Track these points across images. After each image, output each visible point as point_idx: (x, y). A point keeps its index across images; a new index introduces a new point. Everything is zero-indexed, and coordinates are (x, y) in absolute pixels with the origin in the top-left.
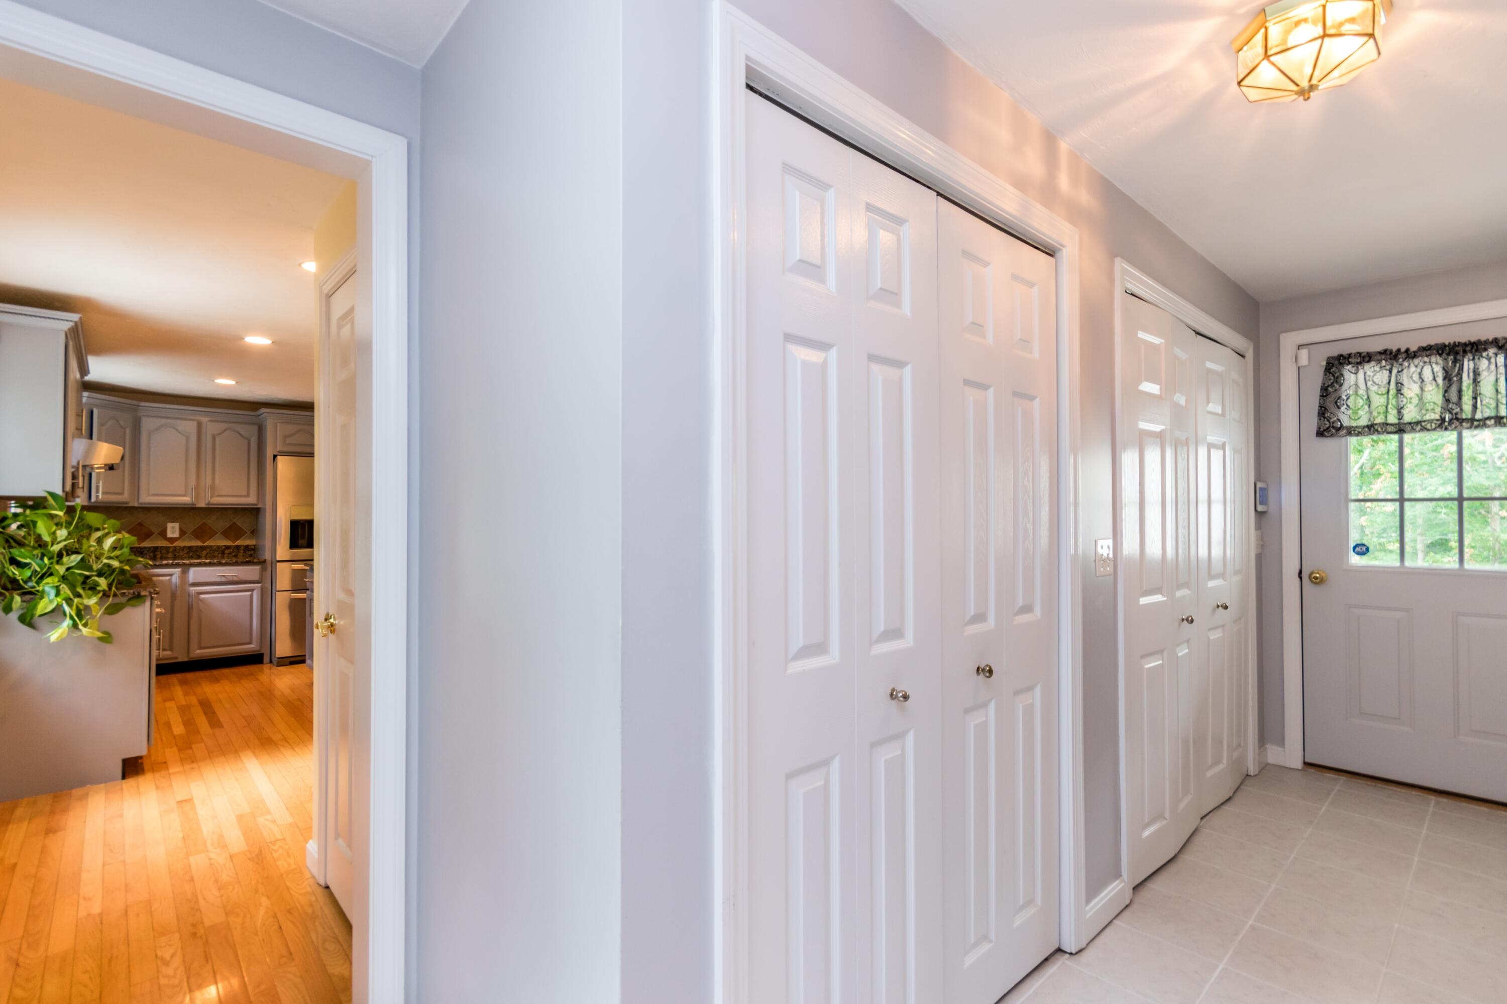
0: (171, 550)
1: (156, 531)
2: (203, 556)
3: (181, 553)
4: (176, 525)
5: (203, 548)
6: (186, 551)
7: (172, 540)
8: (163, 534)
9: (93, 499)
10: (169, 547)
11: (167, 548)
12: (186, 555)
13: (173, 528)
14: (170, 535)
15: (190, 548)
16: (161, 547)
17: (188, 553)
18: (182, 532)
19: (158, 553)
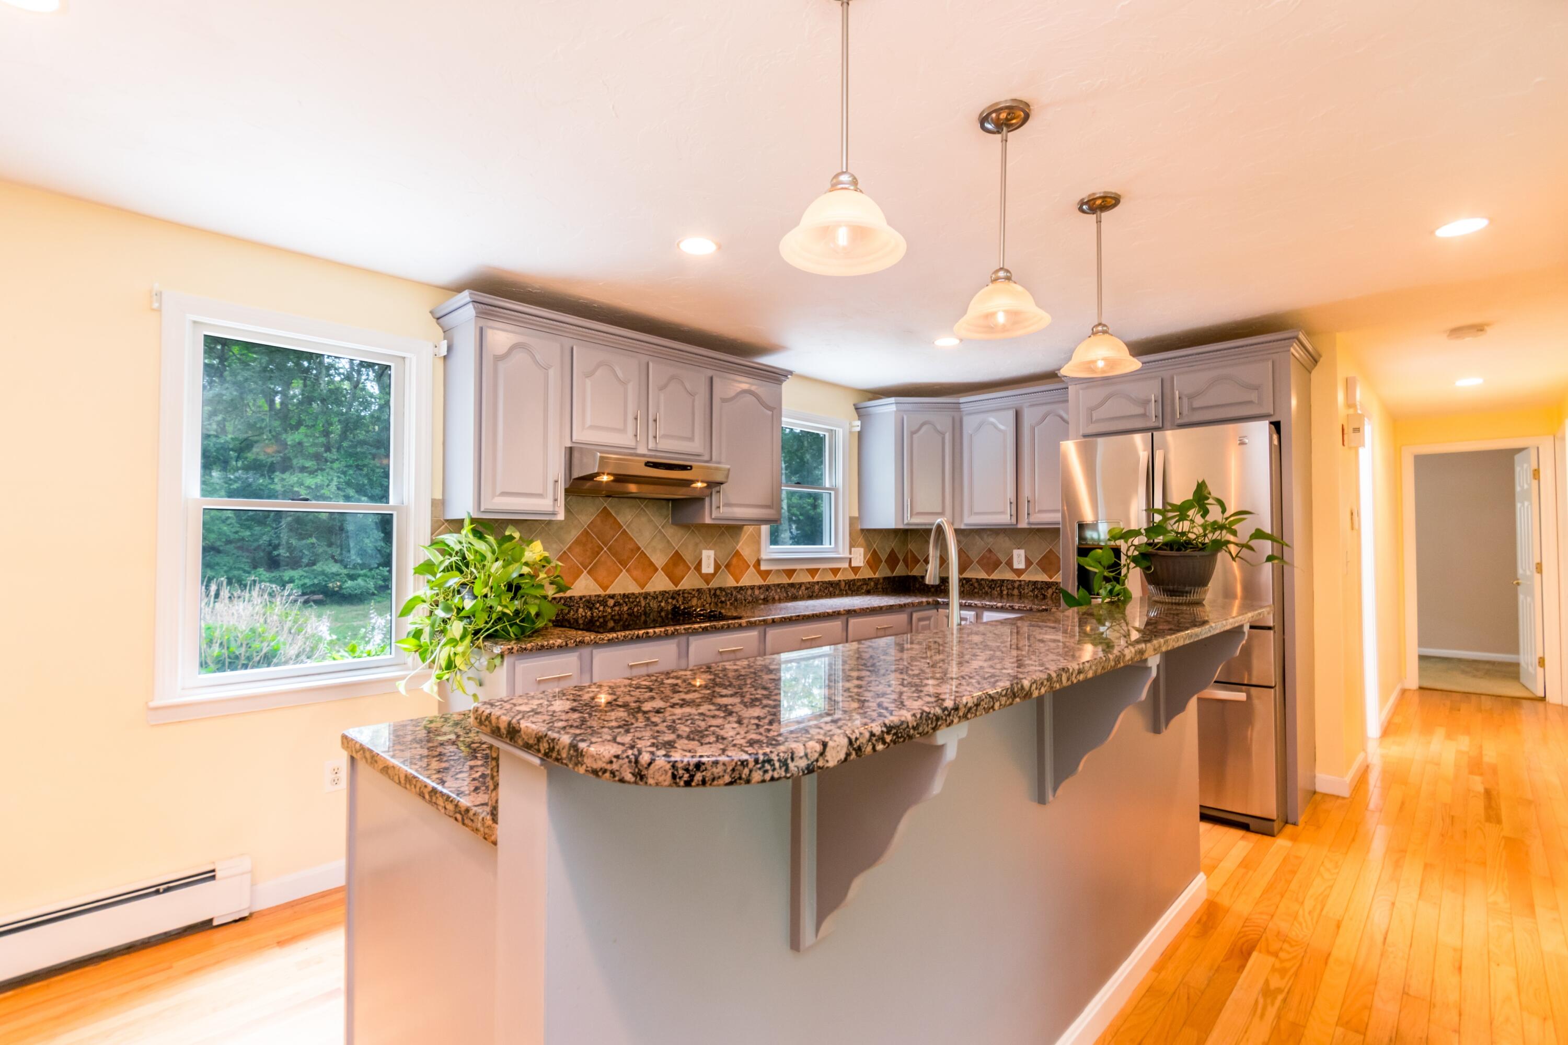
0: (1016, 585)
1: (1004, 560)
2: (1049, 595)
3: (1026, 591)
4: (1022, 552)
5: (1048, 585)
6: (1031, 588)
7: (1019, 572)
8: (1010, 563)
9: (906, 522)
10: (1015, 581)
11: (1014, 581)
12: (1030, 593)
13: (1019, 556)
14: (1016, 566)
15: (1035, 583)
16: (1008, 580)
17: (1033, 590)
18: (1029, 563)
19: (1005, 588)
